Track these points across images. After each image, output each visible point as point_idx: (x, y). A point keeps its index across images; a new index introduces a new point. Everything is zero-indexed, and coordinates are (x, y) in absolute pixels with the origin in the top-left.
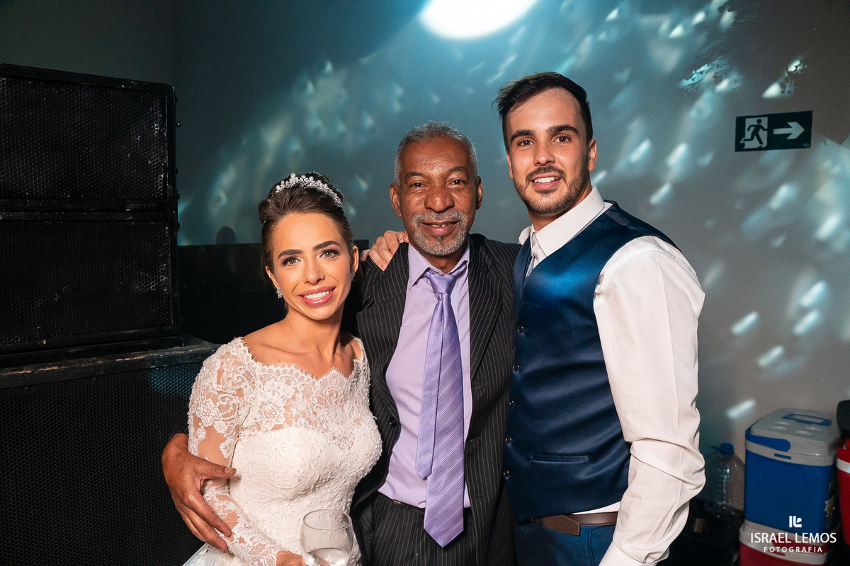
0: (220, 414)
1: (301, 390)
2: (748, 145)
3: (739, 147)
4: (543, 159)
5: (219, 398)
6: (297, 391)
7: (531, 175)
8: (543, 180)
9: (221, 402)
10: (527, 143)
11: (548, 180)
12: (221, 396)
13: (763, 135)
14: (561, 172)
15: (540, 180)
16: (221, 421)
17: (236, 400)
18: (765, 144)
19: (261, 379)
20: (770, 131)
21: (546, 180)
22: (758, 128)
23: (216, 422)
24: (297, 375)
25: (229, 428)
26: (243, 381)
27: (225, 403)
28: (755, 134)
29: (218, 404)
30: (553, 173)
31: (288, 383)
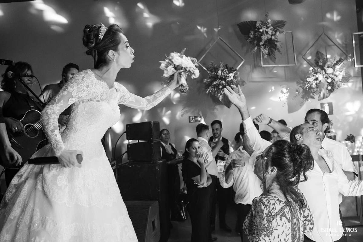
0: (77, 90)
1: (105, 91)
2: (191, 121)
3: (190, 122)
5: (80, 85)
6: (104, 91)
9: (80, 86)
12: (81, 84)
13: (194, 120)
16: (75, 92)
17: (85, 88)
18: (194, 121)
19: (95, 84)
20: (195, 119)
22: (193, 118)
23: (73, 91)
24: (105, 86)
25: (77, 95)
26: (90, 83)
27: (81, 87)
28: (192, 119)
29: (78, 86)
31: (102, 88)
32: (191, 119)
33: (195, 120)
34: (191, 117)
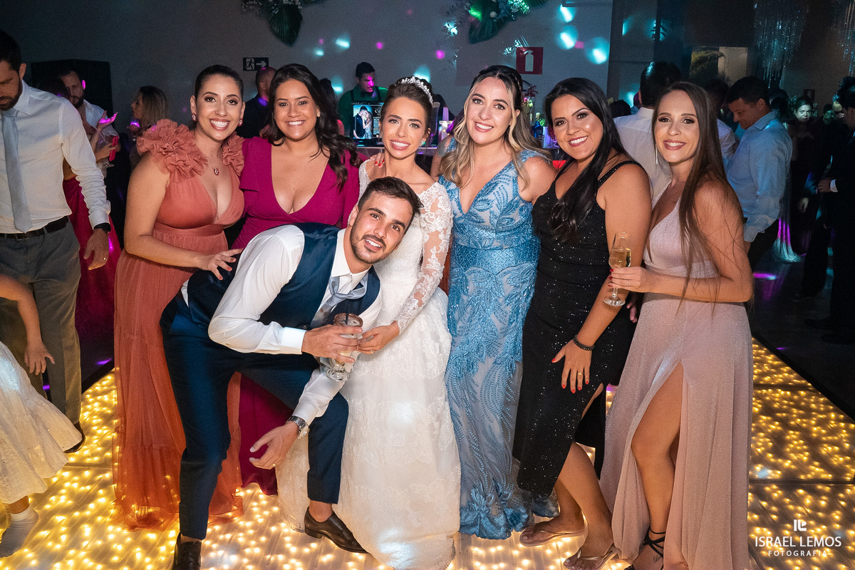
2: (248, 68)
3: (245, 70)
4: (381, 234)
7: (368, 236)
8: (372, 243)
10: (375, 216)
11: (375, 245)
14: (385, 245)
15: (370, 242)
18: (254, 68)
21: (374, 244)
30: (380, 243)
32: (248, 65)
33: (255, 66)
34: (248, 60)
